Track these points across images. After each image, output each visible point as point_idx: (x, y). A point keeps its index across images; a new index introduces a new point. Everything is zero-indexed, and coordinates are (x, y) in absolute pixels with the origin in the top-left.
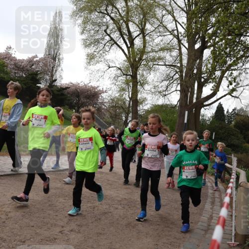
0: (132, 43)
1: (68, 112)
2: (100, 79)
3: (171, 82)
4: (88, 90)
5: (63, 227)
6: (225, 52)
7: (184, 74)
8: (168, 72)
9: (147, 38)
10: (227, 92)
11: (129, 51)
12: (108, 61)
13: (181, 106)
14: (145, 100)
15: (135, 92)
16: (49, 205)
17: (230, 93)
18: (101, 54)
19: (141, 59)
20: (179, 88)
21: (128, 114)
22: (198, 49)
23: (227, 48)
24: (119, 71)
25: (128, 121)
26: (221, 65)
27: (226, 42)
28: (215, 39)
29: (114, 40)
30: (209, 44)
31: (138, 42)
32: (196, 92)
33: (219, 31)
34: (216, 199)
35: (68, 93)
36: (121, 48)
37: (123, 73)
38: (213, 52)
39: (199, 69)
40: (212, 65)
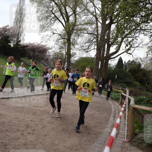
0: (68, 19)
1: (27, 60)
2: (48, 41)
3: (91, 43)
4: (40, 47)
5: (23, 131)
6: (124, 26)
7: (99, 39)
8: (89, 38)
9: (77, 16)
10: (125, 51)
11: (66, 24)
12: (53, 30)
13: (97, 58)
14: (75, 54)
15: (69, 49)
16: (15, 118)
17: (127, 51)
18: (49, 25)
19: (73, 29)
20: (96, 47)
21: (64, 63)
22: (108, 24)
23: (125, 24)
24: (60, 36)
25: (65, 67)
26: (121, 34)
27: (125, 20)
28: (118, 18)
29: (57, 17)
30: (114, 21)
31: (71, 19)
32: (106, 50)
33: (121, 14)
34: (117, 114)
35: (28, 49)
36: (61, 22)
37: (62, 37)
38: (117, 26)
39: (108, 36)
40: (116, 34)
